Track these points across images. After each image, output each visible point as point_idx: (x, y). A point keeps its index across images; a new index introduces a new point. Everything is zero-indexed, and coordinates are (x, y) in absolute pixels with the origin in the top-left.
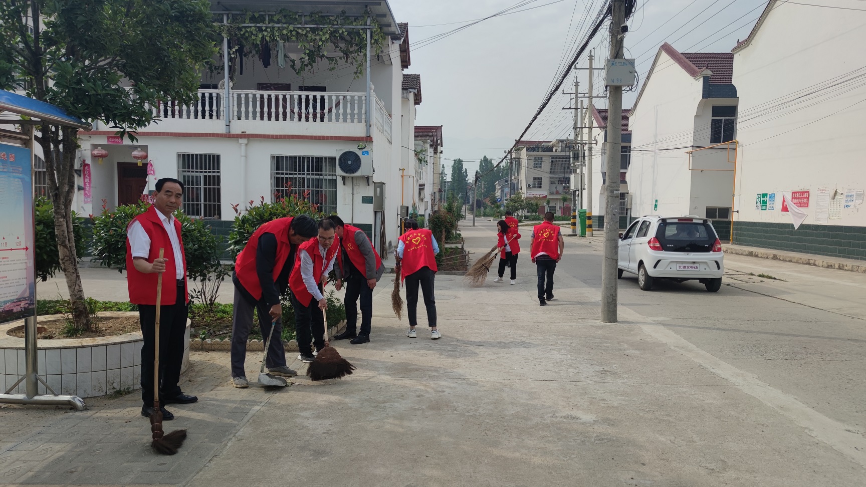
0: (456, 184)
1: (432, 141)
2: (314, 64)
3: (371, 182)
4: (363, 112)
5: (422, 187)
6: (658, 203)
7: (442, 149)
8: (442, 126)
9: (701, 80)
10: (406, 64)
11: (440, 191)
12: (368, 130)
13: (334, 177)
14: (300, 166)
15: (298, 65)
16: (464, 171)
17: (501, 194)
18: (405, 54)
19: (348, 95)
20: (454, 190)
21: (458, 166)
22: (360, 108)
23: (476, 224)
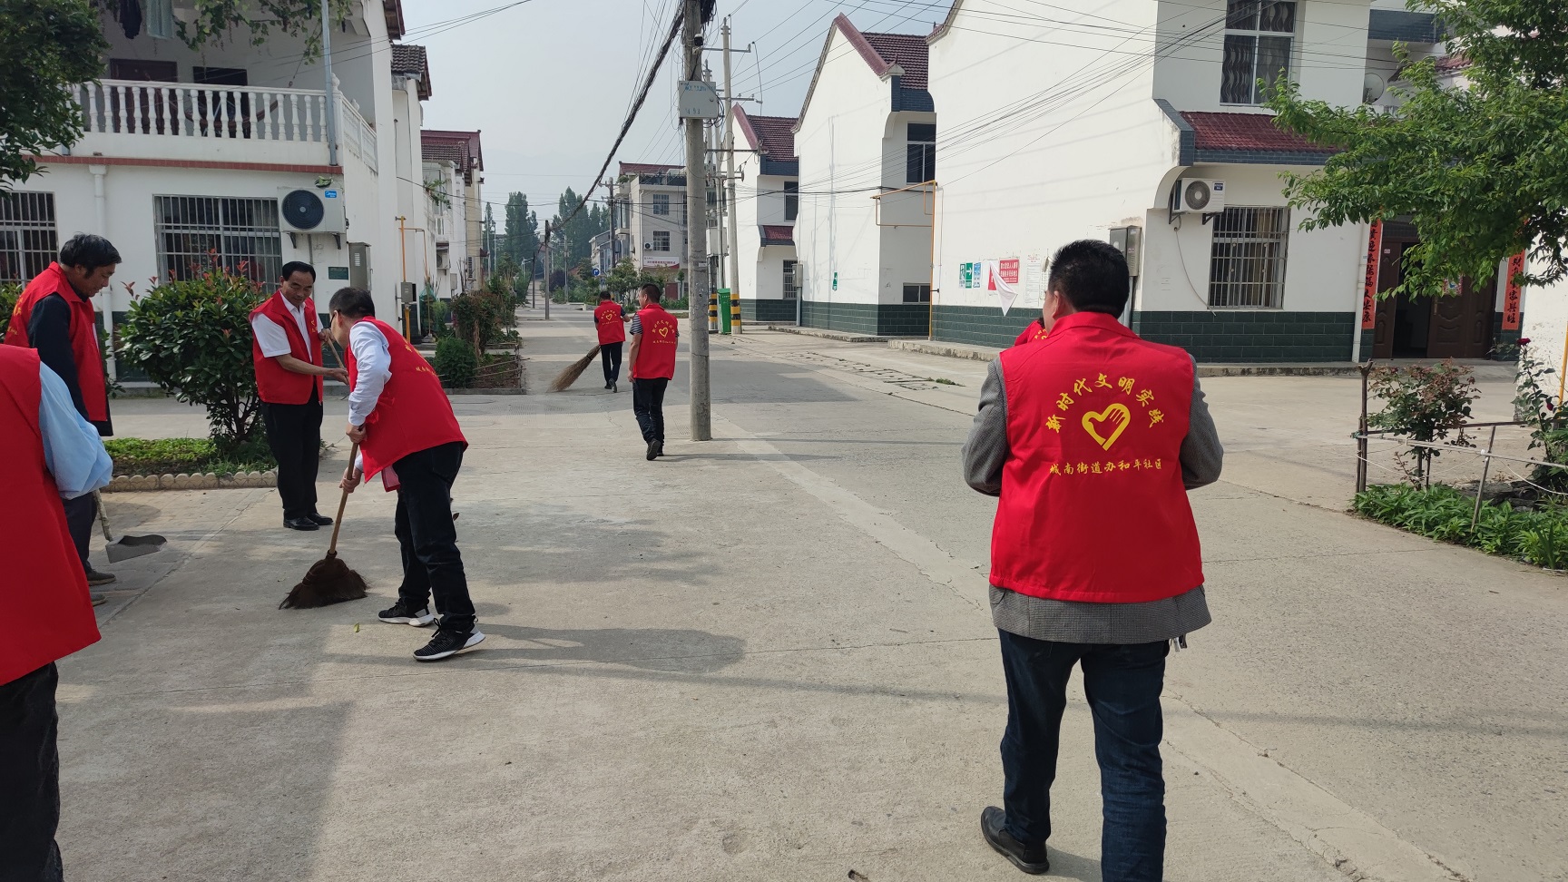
0: (514, 242)
1: (459, 161)
2: (222, 32)
3: (343, 243)
4: (322, 123)
5: (442, 248)
6: (838, 279)
7: (482, 175)
8: (479, 131)
9: (890, 80)
10: (397, 32)
11: (483, 254)
12: (333, 156)
13: (275, 235)
14: (209, 214)
15: (191, 32)
16: (530, 215)
17: (602, 260)
18: (393, 15)
19: (294, 94)
20: (511, 252)
21: (518, 205)
22: (316, 117)
23: (551, 315)
